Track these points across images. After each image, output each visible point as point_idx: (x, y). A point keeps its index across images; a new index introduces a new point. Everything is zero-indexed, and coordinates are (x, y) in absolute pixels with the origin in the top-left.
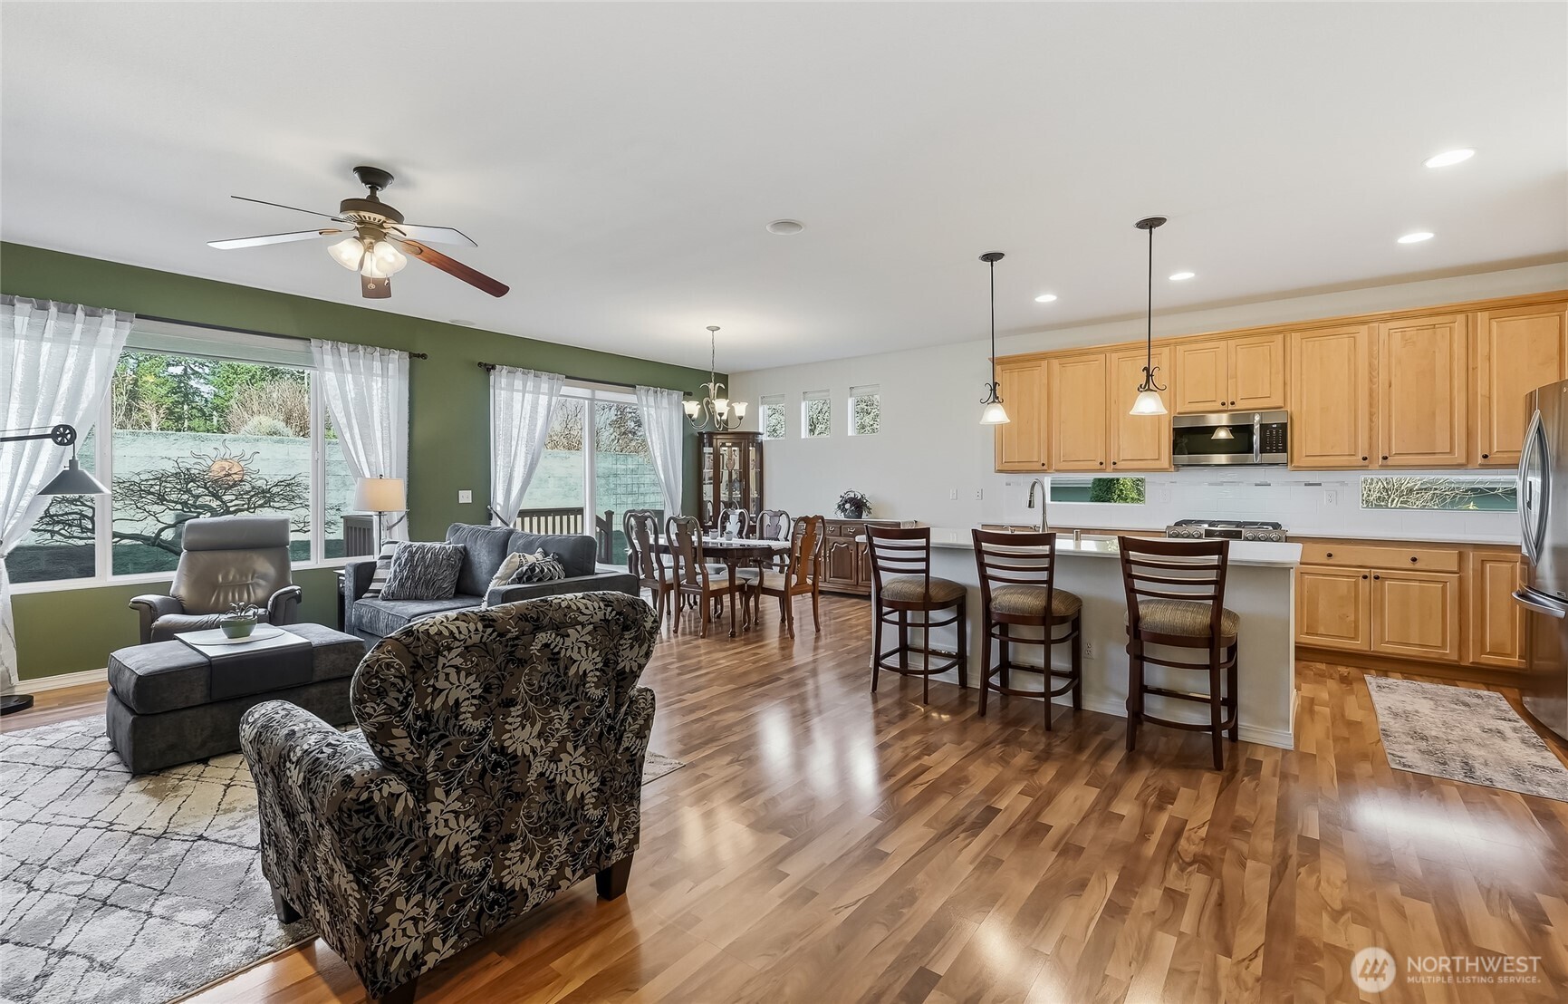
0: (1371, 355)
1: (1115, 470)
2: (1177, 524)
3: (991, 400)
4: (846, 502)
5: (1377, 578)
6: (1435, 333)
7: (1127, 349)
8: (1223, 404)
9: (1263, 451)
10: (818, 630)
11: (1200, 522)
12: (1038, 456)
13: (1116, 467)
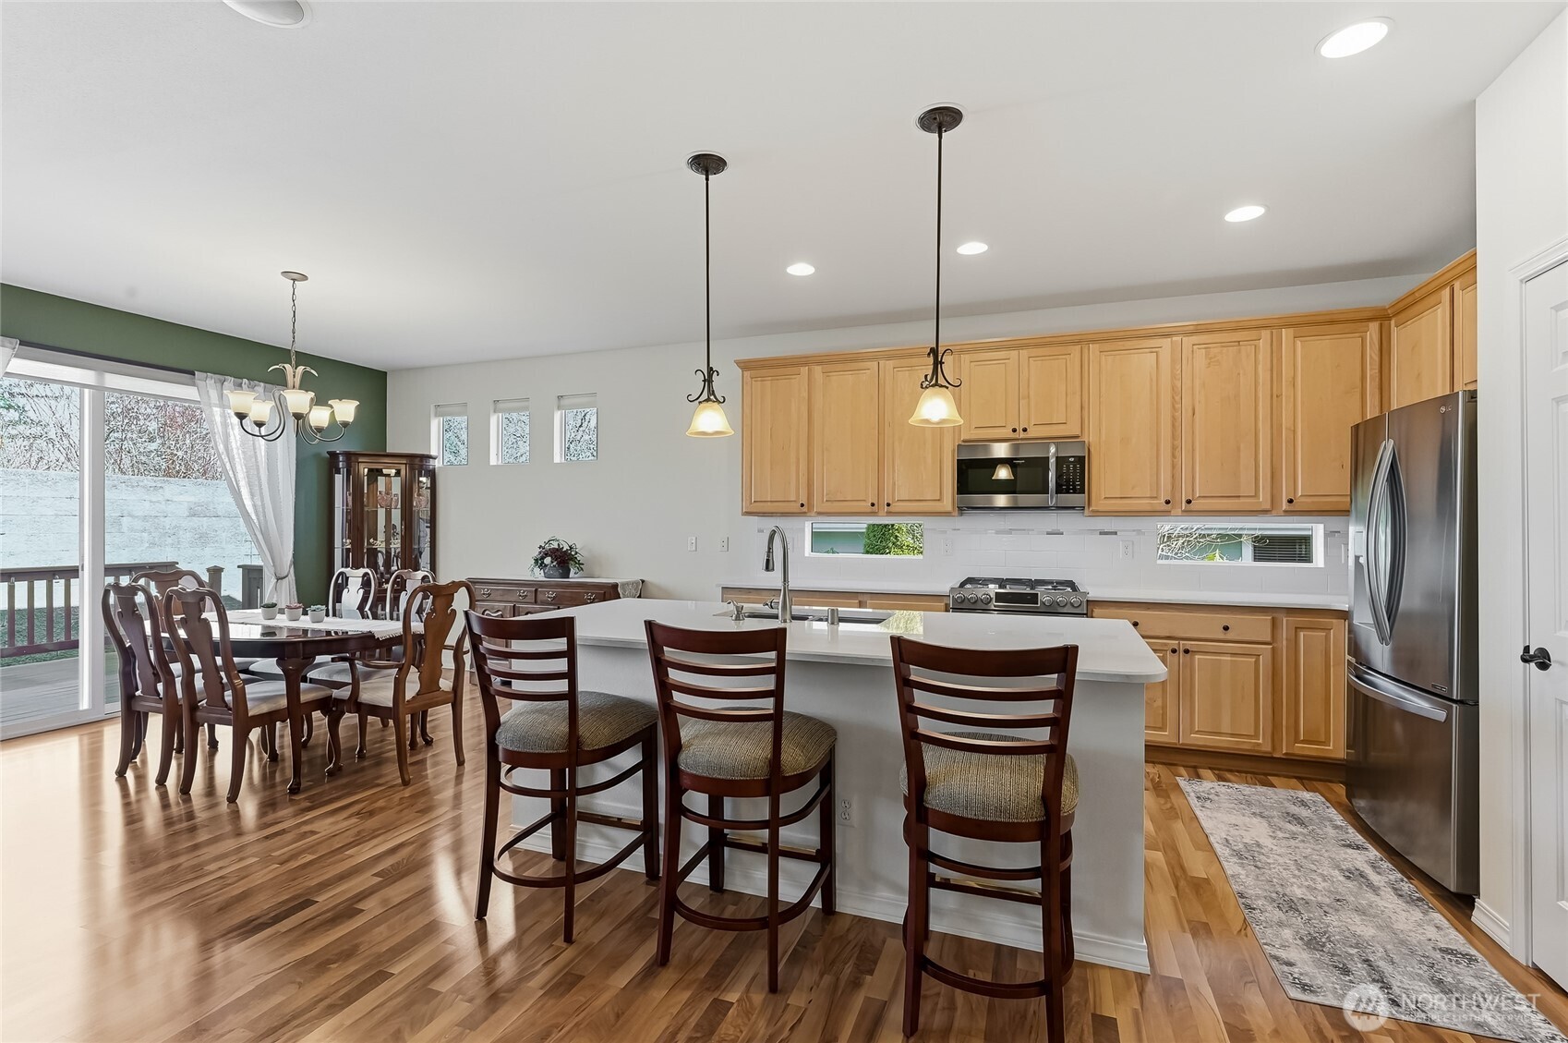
0: (1173, 377)
1: (889, 514)
2: (962, 585)
3: (705, 396)
4: (547, 555)
5: (1187, 651)
6: (1239, 351)
7: (902, 357)
8: (1014, 430)
9: (1059, 490)
10: (461, 763)
11: (986, 582)
12: (796, 494)
13: (891, 509)
